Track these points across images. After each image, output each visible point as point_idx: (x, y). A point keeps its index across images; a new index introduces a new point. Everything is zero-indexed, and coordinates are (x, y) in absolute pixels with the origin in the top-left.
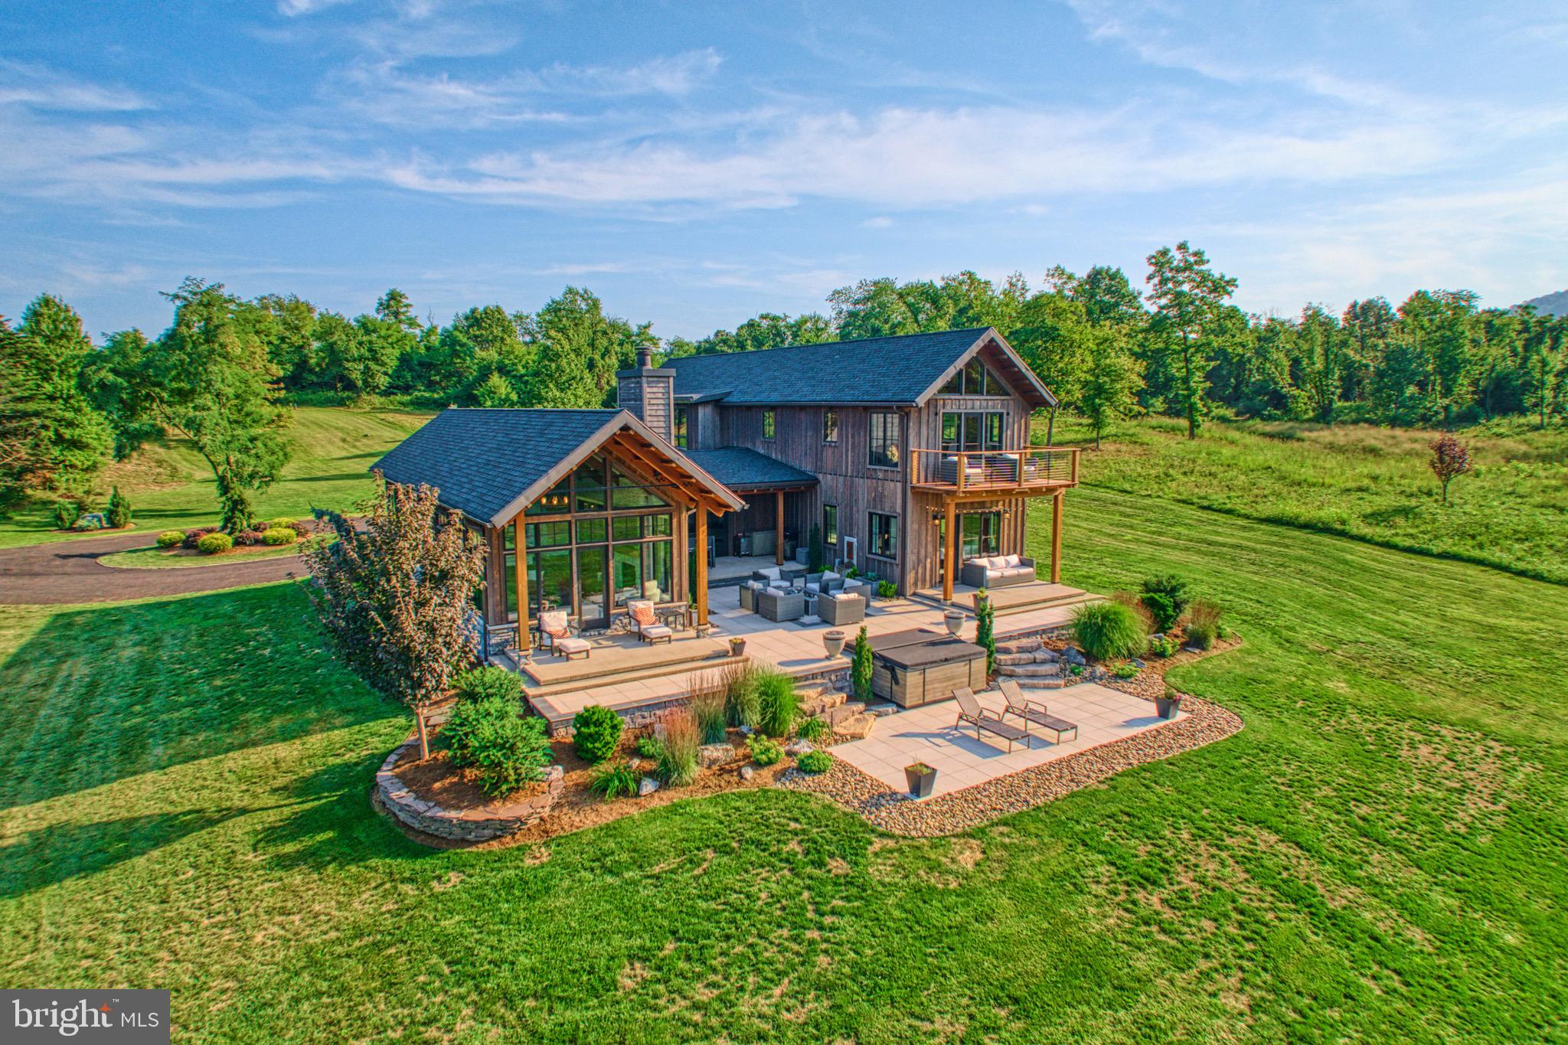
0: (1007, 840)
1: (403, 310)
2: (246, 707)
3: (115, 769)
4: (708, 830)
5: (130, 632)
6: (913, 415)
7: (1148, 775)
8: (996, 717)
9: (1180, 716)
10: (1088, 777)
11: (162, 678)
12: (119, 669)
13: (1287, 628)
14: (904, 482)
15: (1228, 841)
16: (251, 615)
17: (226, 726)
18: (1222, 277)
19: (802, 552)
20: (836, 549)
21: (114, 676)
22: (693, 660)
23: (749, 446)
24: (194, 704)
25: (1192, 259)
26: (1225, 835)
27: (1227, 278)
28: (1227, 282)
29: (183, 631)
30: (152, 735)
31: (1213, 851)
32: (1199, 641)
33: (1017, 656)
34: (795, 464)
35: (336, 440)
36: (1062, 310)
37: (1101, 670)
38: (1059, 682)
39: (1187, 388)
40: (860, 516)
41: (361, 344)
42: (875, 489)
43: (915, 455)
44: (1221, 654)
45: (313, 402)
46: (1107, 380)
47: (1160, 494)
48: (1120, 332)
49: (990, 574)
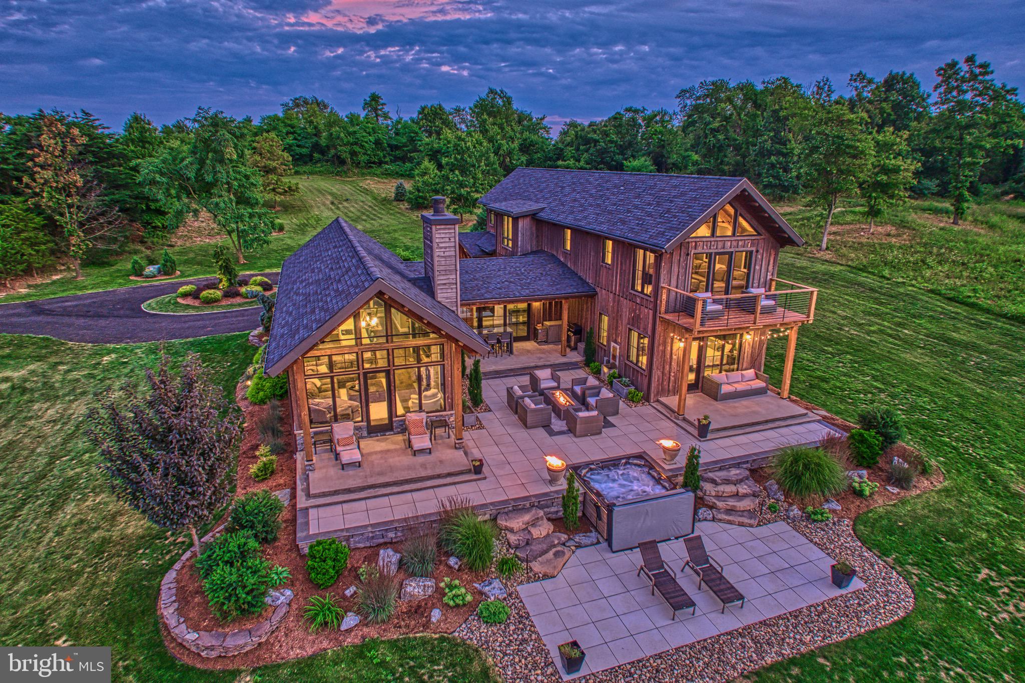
1: (380, 107)
14: (655, 311)
18: (1004, 86)
19: (582, 346)
20: (605, 351)
23: (555, 253)
25: (977, 71)
27: (1008, 88)
28: (1008, 91)
32: (902, 481)
33: (721, 488)
34: (581, 274)
35: (328, 202)
36: (850, 121)
37: (795, 511)
38: (752, 521)
39: (957, 180)
40: (623, 328)
41: (350, 134)
42: (634, 311)
43: (664, 291)
44: (919, 496)
45: (320, 173)
46: (885, 178)
47: (914, 282)
48: (901, 137)
49: (725, 389)
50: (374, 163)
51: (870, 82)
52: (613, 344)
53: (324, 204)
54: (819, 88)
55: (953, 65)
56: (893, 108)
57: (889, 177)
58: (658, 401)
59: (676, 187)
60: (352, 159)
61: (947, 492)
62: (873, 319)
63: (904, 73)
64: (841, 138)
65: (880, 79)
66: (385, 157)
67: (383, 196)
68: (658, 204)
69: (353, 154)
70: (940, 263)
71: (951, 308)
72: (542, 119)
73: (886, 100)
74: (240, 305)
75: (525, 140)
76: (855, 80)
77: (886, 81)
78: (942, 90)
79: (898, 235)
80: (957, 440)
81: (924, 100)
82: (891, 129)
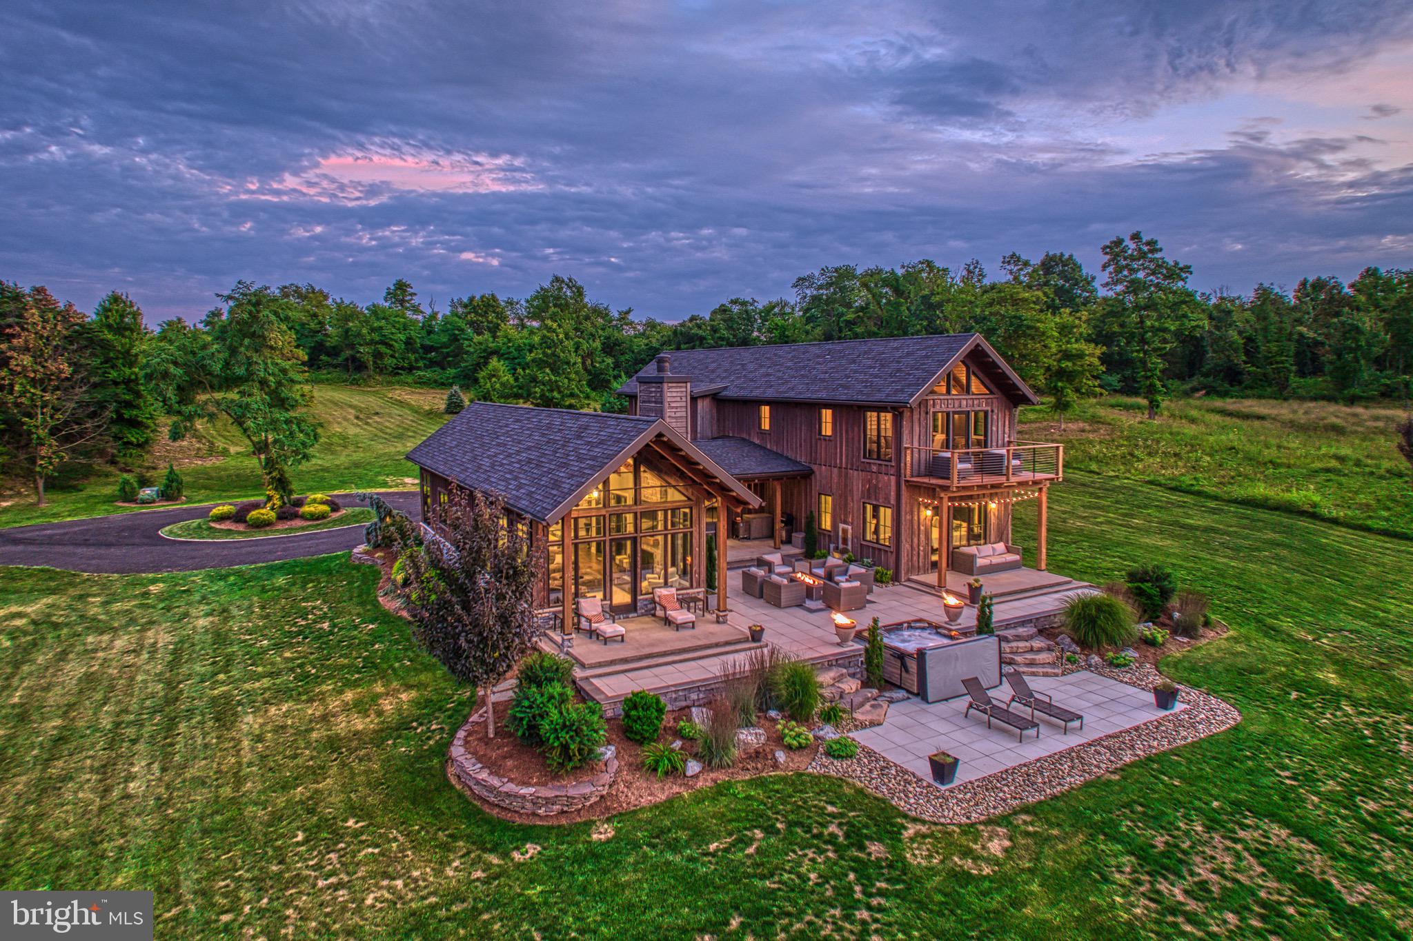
0: (1031, 829)
1: (408, 298)
2: (318, 679)
3: (214, 735)
4: (752, 812)
5: (200, 602)
6: (907, 414)
7: (1155, 766)
8: (1005, 707)
9: (1179, 707)
10: (1099, 767)
11: (235, 648)
12: (197, 637)
13: (1269, 615)
14: (898, 476)
15: (1241, 834)
16: (304, 588)
17: (304, 698)
18: (1176, 263)
19: (798, 537)
20: (831, 536)
21: (193, 645)
22: (717, 645)
23: (744, 436)
24: (271, 675)
25: (1145, 249)
26: (1236, 827)
27: (1181, 265)
28: (1181, 269)
29: (246, 603)
30: (240, 703)
31: (1229, 843)
32: (1187, 630)
33: (1014, 644)
34: (790, 455)
35: (351, 417)
36: (1025, 300)
37: (1095, 659)
38: (1056, 671)
39: (1146, 369)
40: (854, 505)
41: (373, 330)
42: (870, 481)
43: (909, 452)
44: (1209, 644)
45: (329, 382)
46: (1070, 364)
47: (1128, 475)
48: (1080, 319)
49: (980, 562)
50: (402, 368)
51: (1026, 264)
52: (841, 526)
53: (346, 419)
54: (969, 272)
55: (1119, 242)
56: (1056, 293)
57: (1074, 364)
58: (909, 580)
59: (897, 349)
60: (375, 362)
61: (1235, 640)
62: (1095, 511)
63: (1062, 255)
64: (1019, 318)
65: (1036, 260)
66: (417, 360)
67: (427, 408)
68: (882, 366)
69: (378, 355)
70: (1150, 454)
71: (1174, 497)
72: (628, 312)
73: (1046, 284)
74: (303, 529)
75: (608, 338)
76: (1009, 263)
77: (1043, 264)
78: (1111, 269)
79: (1094, 431)
80: (1227, 602)
81: (1088, 283)
82: (1068, 310)
